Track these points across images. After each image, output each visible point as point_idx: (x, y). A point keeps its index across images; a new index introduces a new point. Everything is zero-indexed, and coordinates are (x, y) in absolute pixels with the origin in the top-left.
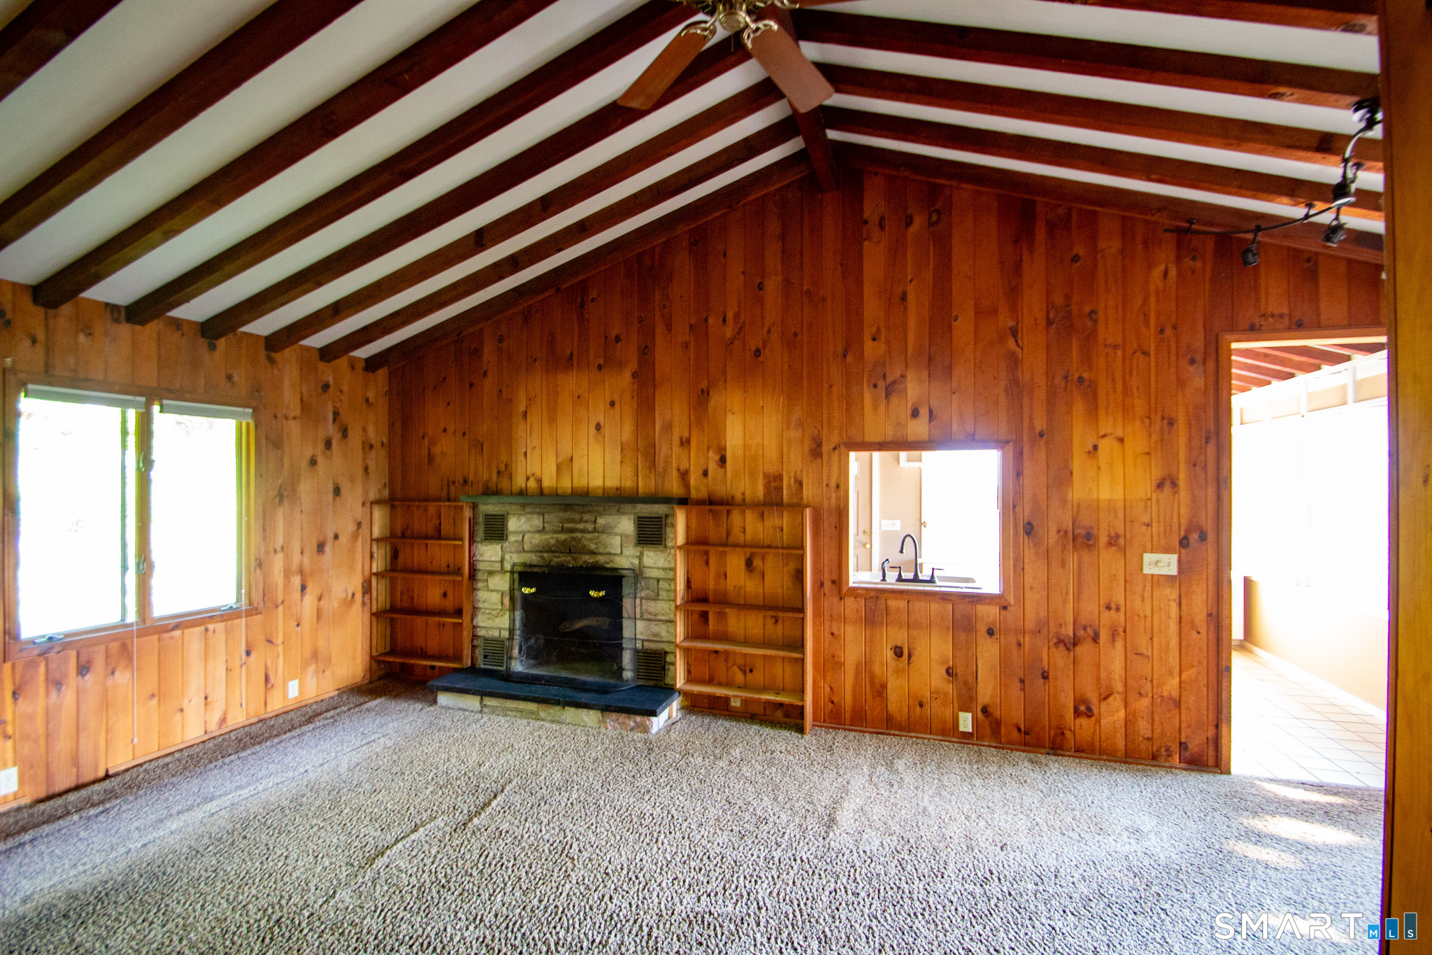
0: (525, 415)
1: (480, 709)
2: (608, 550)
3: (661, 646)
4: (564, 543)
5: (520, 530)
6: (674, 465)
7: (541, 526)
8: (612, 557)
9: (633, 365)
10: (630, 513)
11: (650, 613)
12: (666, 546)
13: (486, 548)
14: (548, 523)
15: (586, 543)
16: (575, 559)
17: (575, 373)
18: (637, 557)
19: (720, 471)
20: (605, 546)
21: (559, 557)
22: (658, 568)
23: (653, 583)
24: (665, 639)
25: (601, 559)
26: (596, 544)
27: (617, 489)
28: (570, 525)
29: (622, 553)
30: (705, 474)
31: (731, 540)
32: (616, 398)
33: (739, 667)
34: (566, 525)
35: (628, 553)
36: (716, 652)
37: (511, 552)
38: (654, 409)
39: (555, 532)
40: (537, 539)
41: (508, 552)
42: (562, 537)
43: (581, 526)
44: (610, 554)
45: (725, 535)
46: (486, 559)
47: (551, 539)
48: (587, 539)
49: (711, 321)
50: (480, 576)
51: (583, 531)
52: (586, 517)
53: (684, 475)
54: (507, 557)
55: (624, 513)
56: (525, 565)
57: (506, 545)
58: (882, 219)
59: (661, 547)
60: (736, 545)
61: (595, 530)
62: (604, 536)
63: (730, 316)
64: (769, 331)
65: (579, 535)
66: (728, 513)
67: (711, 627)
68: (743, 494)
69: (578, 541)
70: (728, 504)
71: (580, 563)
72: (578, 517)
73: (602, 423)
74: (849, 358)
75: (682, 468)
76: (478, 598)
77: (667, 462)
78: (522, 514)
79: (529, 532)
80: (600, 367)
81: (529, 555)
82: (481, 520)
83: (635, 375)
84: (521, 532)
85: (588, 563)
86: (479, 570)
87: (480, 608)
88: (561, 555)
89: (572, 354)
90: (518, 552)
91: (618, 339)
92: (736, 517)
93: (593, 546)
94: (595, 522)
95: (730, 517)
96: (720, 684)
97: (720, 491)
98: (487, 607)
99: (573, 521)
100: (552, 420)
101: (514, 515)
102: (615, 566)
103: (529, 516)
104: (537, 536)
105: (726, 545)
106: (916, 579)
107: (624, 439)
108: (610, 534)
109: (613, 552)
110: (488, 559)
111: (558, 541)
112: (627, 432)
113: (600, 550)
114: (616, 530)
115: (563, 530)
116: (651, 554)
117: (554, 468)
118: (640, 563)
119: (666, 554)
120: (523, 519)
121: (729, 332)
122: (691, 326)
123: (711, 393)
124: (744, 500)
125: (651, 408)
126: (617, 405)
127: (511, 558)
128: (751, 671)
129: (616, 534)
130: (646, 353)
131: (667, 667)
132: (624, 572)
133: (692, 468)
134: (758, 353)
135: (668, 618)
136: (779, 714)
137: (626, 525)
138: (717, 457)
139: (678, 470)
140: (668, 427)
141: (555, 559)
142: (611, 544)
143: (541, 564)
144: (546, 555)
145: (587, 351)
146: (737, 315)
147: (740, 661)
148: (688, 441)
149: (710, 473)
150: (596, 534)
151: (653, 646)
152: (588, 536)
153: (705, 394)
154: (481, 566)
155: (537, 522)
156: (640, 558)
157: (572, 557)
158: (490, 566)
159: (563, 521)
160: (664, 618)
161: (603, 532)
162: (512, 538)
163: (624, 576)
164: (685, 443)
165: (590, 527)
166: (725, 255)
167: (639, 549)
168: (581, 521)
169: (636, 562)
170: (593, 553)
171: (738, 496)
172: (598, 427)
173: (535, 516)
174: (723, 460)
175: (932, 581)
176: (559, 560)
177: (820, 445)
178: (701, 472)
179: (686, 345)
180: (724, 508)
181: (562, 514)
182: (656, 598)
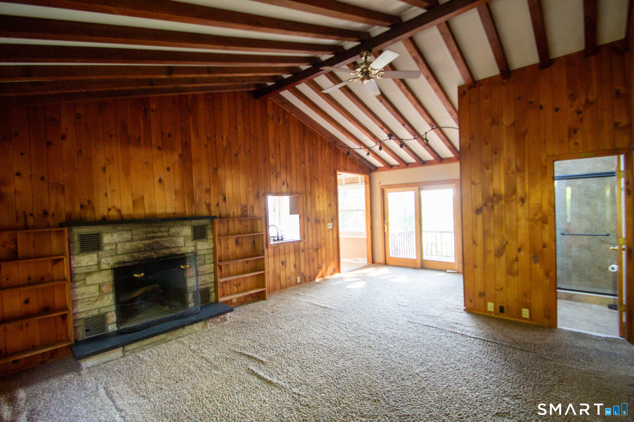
0: (104, 169)
1: (122, 355)
2: (177, 245)
3: (207, 285)
4: (149, 245)
5: (113, 242)
6: (203, 202)
7: (130, 237)
8: (180, 248)
9: (179, 151)
10: (188, 225)
11: (201, 272)
12: (207, 239)
13: (82, 258)
14: (135, 235)
15: (163, 243)
16: (156, 253)
17: (142, 149)
18: (193, 246)
19: (224, 204)
20: (175, 243)
21: (145, 254)
22: (204, 250)
23: (203, 257)
24: (209, 282)
25: (174, 250)
26: (170, 243)
27: (174, 214)
28: (151, 235)
29: (185, 245)
30: (218, 205)
31: (230, 233)
32: (170, 166)
33: (235, 286)
34: (149, 235)
35: (189, 245)
36: (226, 282)
37: (106, 257)
38: (192, 175)
39: (141, 240)
40: (128, 246)
41: (103, 257)
42: (147, 242)
43: (159, 234)
44: (179, 247)
45: (227, 231)
46: (82, 265)
47: (140, 244)
48: (163, 241)
49: (217, 137)
50: (77, 278)
51: (160, 237)
52: (163, 229)
53: (208, 206)
54: (103, 260)
55: (185, 225)
56: (119, 263)
57: (100, 253)
58: (273, 116)
59: (206, 239)
60: (232, 235)
61: (168, 236)
62: (174, 238)
63: (225, 137)
64: (240, 147)
65: (158, 240)
66: (228, 222)
67: (223, 272)
68: (233, 213)
69: (157, 243)
70: (227, 218)
71: (161, 255)
72: (157, 230)
73: (163, 179)
74: (266, 163)
75: (207, 202)
76: (76, 293)
77: (200, 200)
78: (113, 232)
79: (120, 242)
80: (159, 148)
81: (121, 256)
82: (76, 238)
83: (180, 156)
84: (114, 243)
85: (166, 254)
86: (76, 274)
87: (78, 300)
88: (146, 252)
89: (139, 138)
90: (111, 256)
91: (169, 135)
92: (231, 223)
93: (168, 245)
94: (168, 231)
95: (229, 223)
96: (228, 295)
97: (224, 213)
98: (85, 297)
99: (153, 232)
100: (127, 174)
101: (107, 233)
102: (181, 253)
103: (120, 233)
104: (127, 244)
105: (228, 235)
106: (278, 239)
107: (176, 188)
108: (178, 236)
109: (180, 245)
110: (85, 265)
111: (144, 245)
112: (178, 184)
113: (172, 246)
114: (181, 234)
115: (147, 238)
116: (201, 243)
117: (131, 203)
118: (195, 248)
119: (208, 243)
120: (116, 235)
121: (225, 143)
122: (208, 138)
123: (218, 169)
124: (234, 216)
125: (191, 174)
126: (171, 170)
127: (106, 260)
128: (239, 285)
129: (181, 236)
130: (186, 145)
131: (210, 294)
132: (187, 255)
133: (212, 202)
134: (236, 155)
135: (210, 272)
136: (250, 298)
137: (187, 231)
138: (223, 198)
139: (206, 203)
140: (200, 183)
141: (142, 256)
142: (178, 242)
143: (131, 260)
144: (135, 254)
145: (151, 138)
146: (227, 138)
147: (235, 283)
148: (210, 190)
149: (220, 205)
150: (169, 238)
151: (203, 287)
152: (164, 239)
153: (216, 169)
154: (77, 271)
155: (127, 235)
156: (195, 246)
157: (155, 253)
158: (87, 269)
159: (146, 233)
160: (208, 272)
161: (174, 236)
162: (107, 248)
163: (187, 257)
164: (208, 191)
165: (166, 234)
166: (221, 110)
167: (195, 242)
168: (158, 232)
169: (193, 248)
170: (168, 248)
171: (231, 214)
172: (160, 181)
173: (125, 232)
174: (225, 199)
175: (282, 239)
176: (145, 255)
177: (259, 193)
178: (216, 204)
179: (206, 146)
180: (226, 220)
181: (145, 229)
182: (204, 263)
